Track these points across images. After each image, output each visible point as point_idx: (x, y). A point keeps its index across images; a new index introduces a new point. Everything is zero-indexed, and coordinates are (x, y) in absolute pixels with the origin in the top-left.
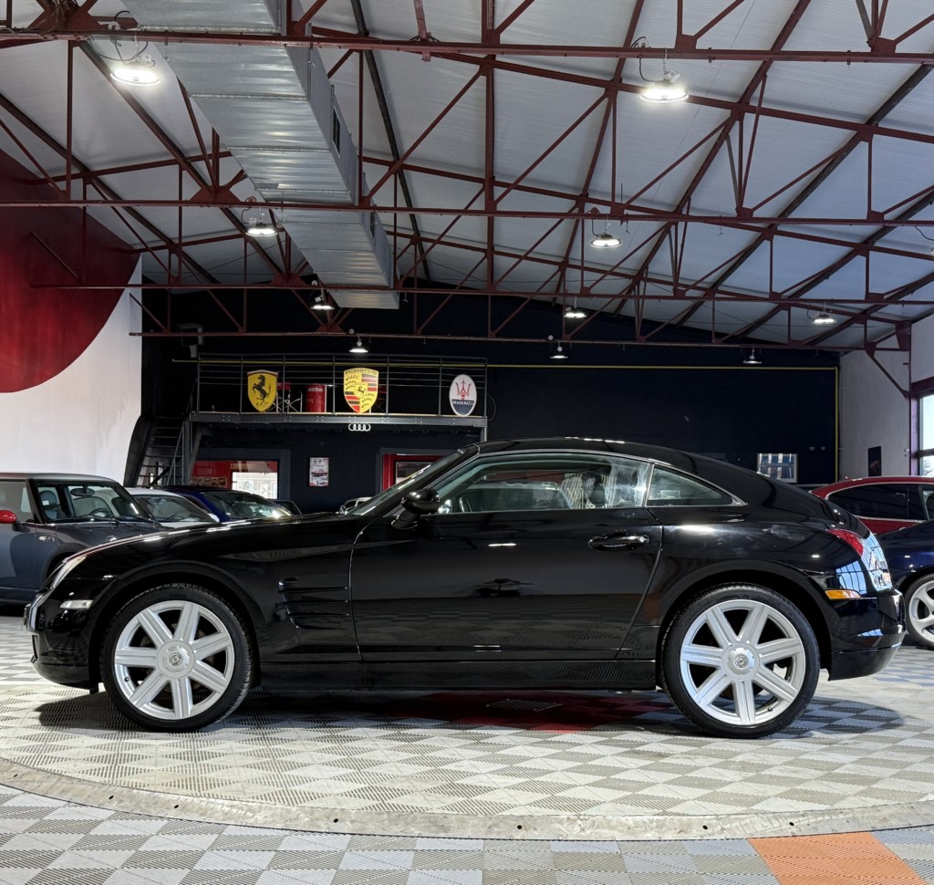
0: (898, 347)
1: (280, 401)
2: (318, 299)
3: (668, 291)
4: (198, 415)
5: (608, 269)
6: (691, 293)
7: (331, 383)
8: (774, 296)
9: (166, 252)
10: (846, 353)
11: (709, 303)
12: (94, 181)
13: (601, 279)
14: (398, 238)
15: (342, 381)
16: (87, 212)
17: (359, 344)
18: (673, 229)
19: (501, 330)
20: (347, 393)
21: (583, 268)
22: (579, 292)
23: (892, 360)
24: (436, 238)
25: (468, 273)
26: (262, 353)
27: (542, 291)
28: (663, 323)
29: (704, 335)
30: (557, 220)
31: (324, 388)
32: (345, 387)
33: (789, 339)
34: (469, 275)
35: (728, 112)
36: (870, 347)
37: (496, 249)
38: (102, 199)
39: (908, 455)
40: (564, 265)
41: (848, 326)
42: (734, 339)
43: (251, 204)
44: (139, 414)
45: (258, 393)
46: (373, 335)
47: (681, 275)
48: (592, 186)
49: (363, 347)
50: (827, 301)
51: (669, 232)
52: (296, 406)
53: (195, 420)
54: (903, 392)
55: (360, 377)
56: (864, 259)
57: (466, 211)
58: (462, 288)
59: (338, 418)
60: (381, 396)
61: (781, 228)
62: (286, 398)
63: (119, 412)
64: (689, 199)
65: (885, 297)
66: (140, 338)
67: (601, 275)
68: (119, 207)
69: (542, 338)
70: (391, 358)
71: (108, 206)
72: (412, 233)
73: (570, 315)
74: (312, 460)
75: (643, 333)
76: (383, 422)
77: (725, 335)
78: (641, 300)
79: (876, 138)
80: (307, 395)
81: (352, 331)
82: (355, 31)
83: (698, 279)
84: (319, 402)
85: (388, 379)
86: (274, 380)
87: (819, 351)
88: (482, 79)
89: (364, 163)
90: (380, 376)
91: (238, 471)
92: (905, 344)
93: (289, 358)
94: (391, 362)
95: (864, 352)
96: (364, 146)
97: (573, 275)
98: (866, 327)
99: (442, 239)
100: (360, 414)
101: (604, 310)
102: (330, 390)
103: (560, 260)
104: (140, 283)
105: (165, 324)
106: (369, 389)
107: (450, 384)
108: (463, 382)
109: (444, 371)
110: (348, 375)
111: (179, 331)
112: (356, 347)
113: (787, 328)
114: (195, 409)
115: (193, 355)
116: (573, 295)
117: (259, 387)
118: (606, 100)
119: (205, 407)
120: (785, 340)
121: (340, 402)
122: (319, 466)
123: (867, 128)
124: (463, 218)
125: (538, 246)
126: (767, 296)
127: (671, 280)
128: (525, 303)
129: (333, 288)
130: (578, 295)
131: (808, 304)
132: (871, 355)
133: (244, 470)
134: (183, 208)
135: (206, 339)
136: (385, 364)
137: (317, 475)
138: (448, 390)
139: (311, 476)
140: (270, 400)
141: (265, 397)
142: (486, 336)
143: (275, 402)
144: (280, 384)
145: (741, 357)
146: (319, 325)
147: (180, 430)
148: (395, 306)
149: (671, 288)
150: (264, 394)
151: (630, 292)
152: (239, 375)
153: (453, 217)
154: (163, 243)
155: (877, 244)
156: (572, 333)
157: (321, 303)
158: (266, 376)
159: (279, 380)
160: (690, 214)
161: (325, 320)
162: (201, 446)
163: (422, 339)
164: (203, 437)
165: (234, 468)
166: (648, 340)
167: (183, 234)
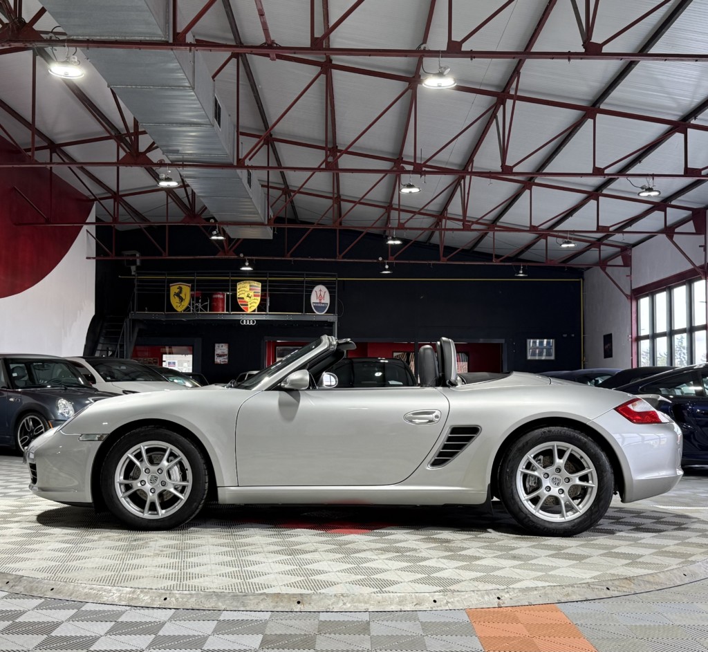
0: (622, 264)
1: (193, 304)
2: (215, 232)
3: (459, 225)
4: (135, 314)
5: (417, 211)
6: (475, 226)
7: (228, 291)
8: (533, 229)
9: (111, 201)
10: (588, 268)
11: (491, 234)
12: (57, 150)
13: (411, 218)
14: (270, 190)
15: (236, 291)
16: (54, 171)
17: (247, 264)
18: (462, 182)
19: (345, 254)
20: (240, 298)
21: (399, 210)
22: (397, 226)
23: (618, 273)
24: (296, 189)
25: (323, 214)
26: (180, 270)
27: (374, 226)
28: (457, 249)
29: (487, 256)
30: (383, 175)
31: (224, 295)
32: (238, 294)
33: (547, 258)
34: (324, 216)
35: (495, 99)
36: (603, 263)
37: (342, 197)
38: (62, 161)
39: (630, 340)
40: (389, 207)
41: (588, 250)
42: (508, 259)
43: (161, 164)
44: (93, 313)
45: (177, 299)
46: (257, 258)
47: (469, 214)
48: (404, 152)
49: (249, 266)
50: (571, 231)
51: (460, 185)
52: (205, 308)
53: (133, 318)
54: (626, 295)
55: (248, 287)
56: (596, 202)
57: (319, 169)
58: (318, 224)
59: (234, 316)
60: (263, 300)
61: (536, 181)
62: (197, 302)
63: (78, 312)
64: (472, 161)
65: (611, 229)
66: (94, 260)
67: (412, 215)
68: (74, 167)
69: (375, 259)
70: (270, 274)
71: (65, 167)
72: (283, 187)
73: (391, 242)
74: (217, 345)
75: (444, 256)
76: (264, 319)
77: (502, 256)
78: (443, 232)
79: (599, 116)
80: (213, 300)
81: (242, 255)
82: (233, 43)
83: (479, 217)
84: (220, 305)
85: (268, 288)
86: (189, 289)
87: (568, 267)
88: (323, 77)
89: (240, 137)
90: (262, 286)
91: (166, 354)
92: (627, 262)
93: (199, 274)
94: (270, 277)
95: (599, 268)
96: (240, 124)
97: (394, 214)
98: (600, 251)
99: (302, 190)
100: (248, 312)
101: (417, 240)
102: (228, 296)
103: (386, 205)
104: (94, 221)
105: (111, 251)
106: (255, 296)
107: (311, 292)
108: (320, 290)
109: (307, 282)
110: (239, 286)
111: (122, 255)
112: (246, 266)
113: (545, 252)
114: (133, 310)
115: (133, 273)
116: (393, 228)
117: (178, 295)
118: (410, 91)
119: (141, 309)
120: (544, 260)
121: (235, 305)
122: (222, 349)
123: (591, 110)
124: (317, 174)
125: (368, 195)
126: (528, 229)
127: (461, 218)
128: (362, 235)
129: (225, 224)
130: (397, 229)
131: (556, 234)
132: (604, 270)
133: (170, 353)
134: (120, 167)
135: (142, 261)
136: (266, 279)
137: (220, 356)
138: (310, 295)
139: (216, 357)
140: (186, 304)
141: (182, 301)
142: (335, 258)
143: (190, 304)
144: (193, 293)
145: (513, 272)
146: (219, 251)
147: (122, 325)
148: (270, 237)
149: (461, 223)
150: (182, 299)
151: (436, 227)
152: (164, 286)
153: (310, 173)
154: (109, 195)
155: (605, 192)
156: (395, 256)
157: (217, 235)
158: (183, 287)
159: (192, 290)
160: (473, 170)
161: (223, 247)
162: (138, 336)
163: (291, 260)
164: (140, 330)
165: (163, 351)
166: (448, 260)
167: (120, 189)
